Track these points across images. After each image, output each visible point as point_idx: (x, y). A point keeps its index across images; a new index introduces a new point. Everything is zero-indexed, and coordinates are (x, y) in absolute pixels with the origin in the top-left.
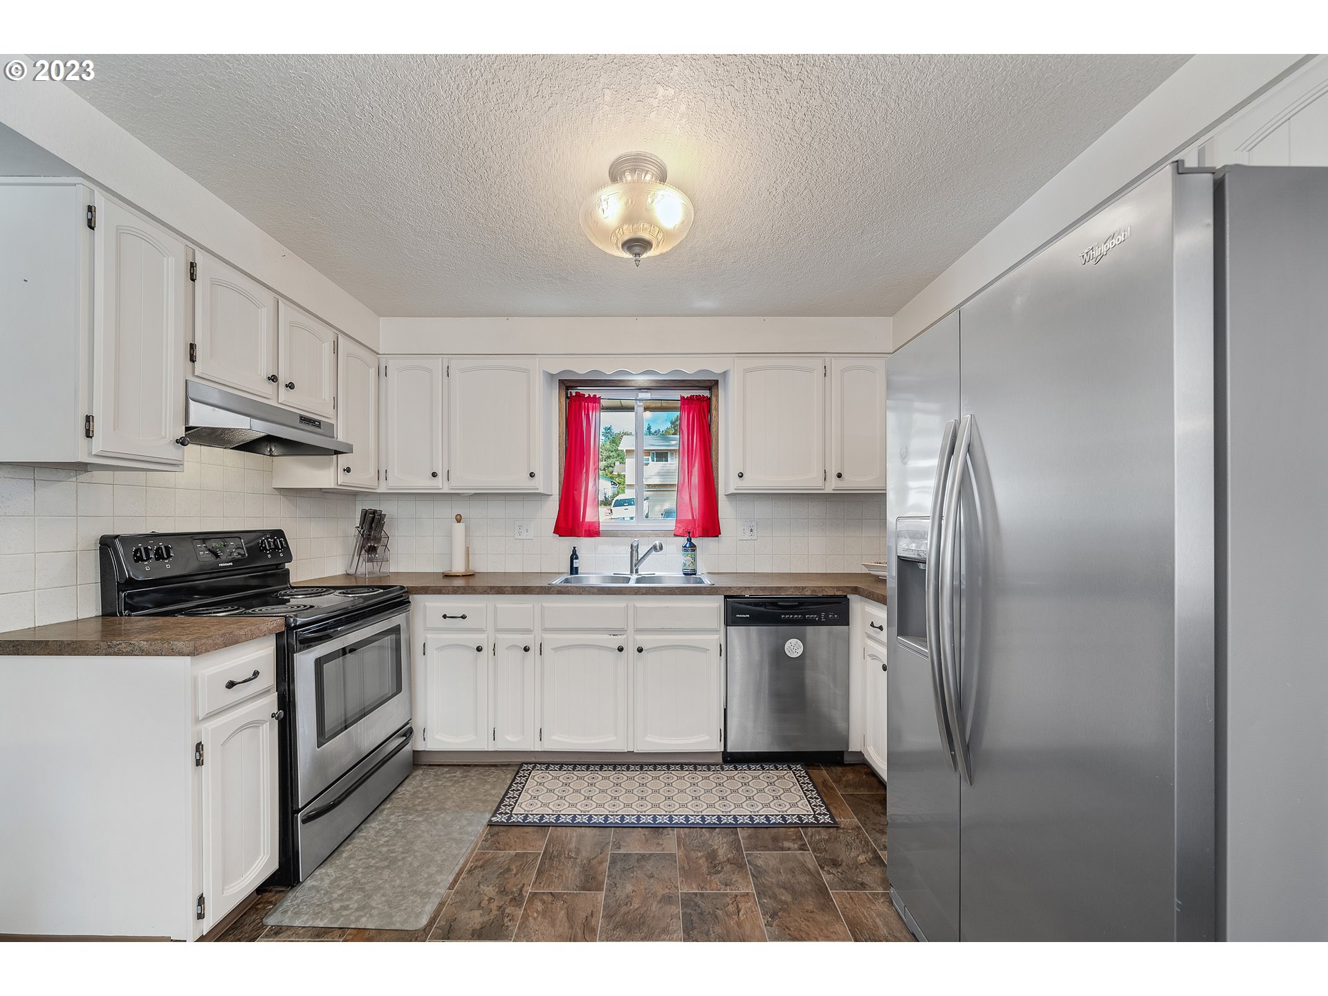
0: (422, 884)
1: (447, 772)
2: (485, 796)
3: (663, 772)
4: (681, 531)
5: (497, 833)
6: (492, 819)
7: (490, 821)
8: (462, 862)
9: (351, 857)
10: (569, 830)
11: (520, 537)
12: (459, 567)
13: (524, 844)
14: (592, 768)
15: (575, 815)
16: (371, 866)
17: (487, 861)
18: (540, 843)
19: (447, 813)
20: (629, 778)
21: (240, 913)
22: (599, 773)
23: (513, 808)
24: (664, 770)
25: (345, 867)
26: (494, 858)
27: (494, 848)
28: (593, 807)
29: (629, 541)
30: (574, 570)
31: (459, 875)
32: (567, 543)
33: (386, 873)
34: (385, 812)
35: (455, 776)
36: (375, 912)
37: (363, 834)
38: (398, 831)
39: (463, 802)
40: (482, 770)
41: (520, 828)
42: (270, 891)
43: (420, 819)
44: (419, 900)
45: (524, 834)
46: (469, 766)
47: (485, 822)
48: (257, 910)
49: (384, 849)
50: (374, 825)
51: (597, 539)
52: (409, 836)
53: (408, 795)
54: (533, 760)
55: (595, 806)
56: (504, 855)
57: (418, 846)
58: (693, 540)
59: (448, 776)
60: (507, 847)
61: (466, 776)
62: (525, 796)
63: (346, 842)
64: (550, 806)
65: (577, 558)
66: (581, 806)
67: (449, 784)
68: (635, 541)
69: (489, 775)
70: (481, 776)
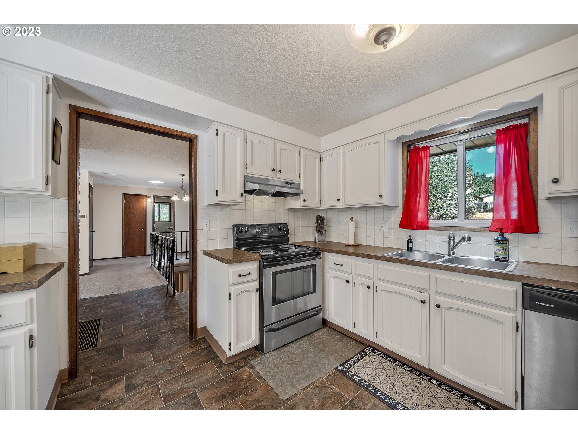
0: (295, 380)
1: (335, 334)
2: (343, 353)
3: (456, 397)
4: (496, 228)
5: (337, 376)
6: (339, 367)
7: (337, 367)
8: (315, 380)
9: (283, 353)
10: (371, 397)
11: (382, 229)
12: (351, 242)
13: (345, 389)
14: (406, 367)
15: (379, 390)
16: (286, 360)
17: (324, 387)
18: (352, 394)
19: (323, 353)
20: (426, 387)
21: (248, 354)
22: (409, 372)
23: (351, 367)
24: (458, 396)
25: (279, 356)
26: (328, 387)
27: (331, 382)
28: (392, 392)
29: (447, 233)
30: (410, 249)
31: (310, 385)
32: (407, 233)
33: (289, 366)
34: (304, 340)
35: (336, 338)
36: (275, 380)
37: (292, 346)
38: (303, 351)
39: (332, 352)
40: (349, 339)
41: (348, 379)
42: (259, 351)
43: (313, 350)
44: (290, 386)
45: (348, 384)
46: (345, 335)
47: (335, 367)
48: (252, 356)
49: (294, 356)
50: (297, 344)
51: (427, 231)
52: (305, 356)
53: (315, 338)
54: (375, 346)
55: (393, 392)
56: (333, 389)
57: (305, 362)
58: (506, 235)
59: (334, 336)
60: (337, 385)
61: (341, 340)
62: (360, 364)
63: (285, 346)
64: (369, 377)
65: (411, 242)
66: (386, 386)
67: (332, 340)
68: (452, 233)
69: (350, 344)
70: (347, 343)
